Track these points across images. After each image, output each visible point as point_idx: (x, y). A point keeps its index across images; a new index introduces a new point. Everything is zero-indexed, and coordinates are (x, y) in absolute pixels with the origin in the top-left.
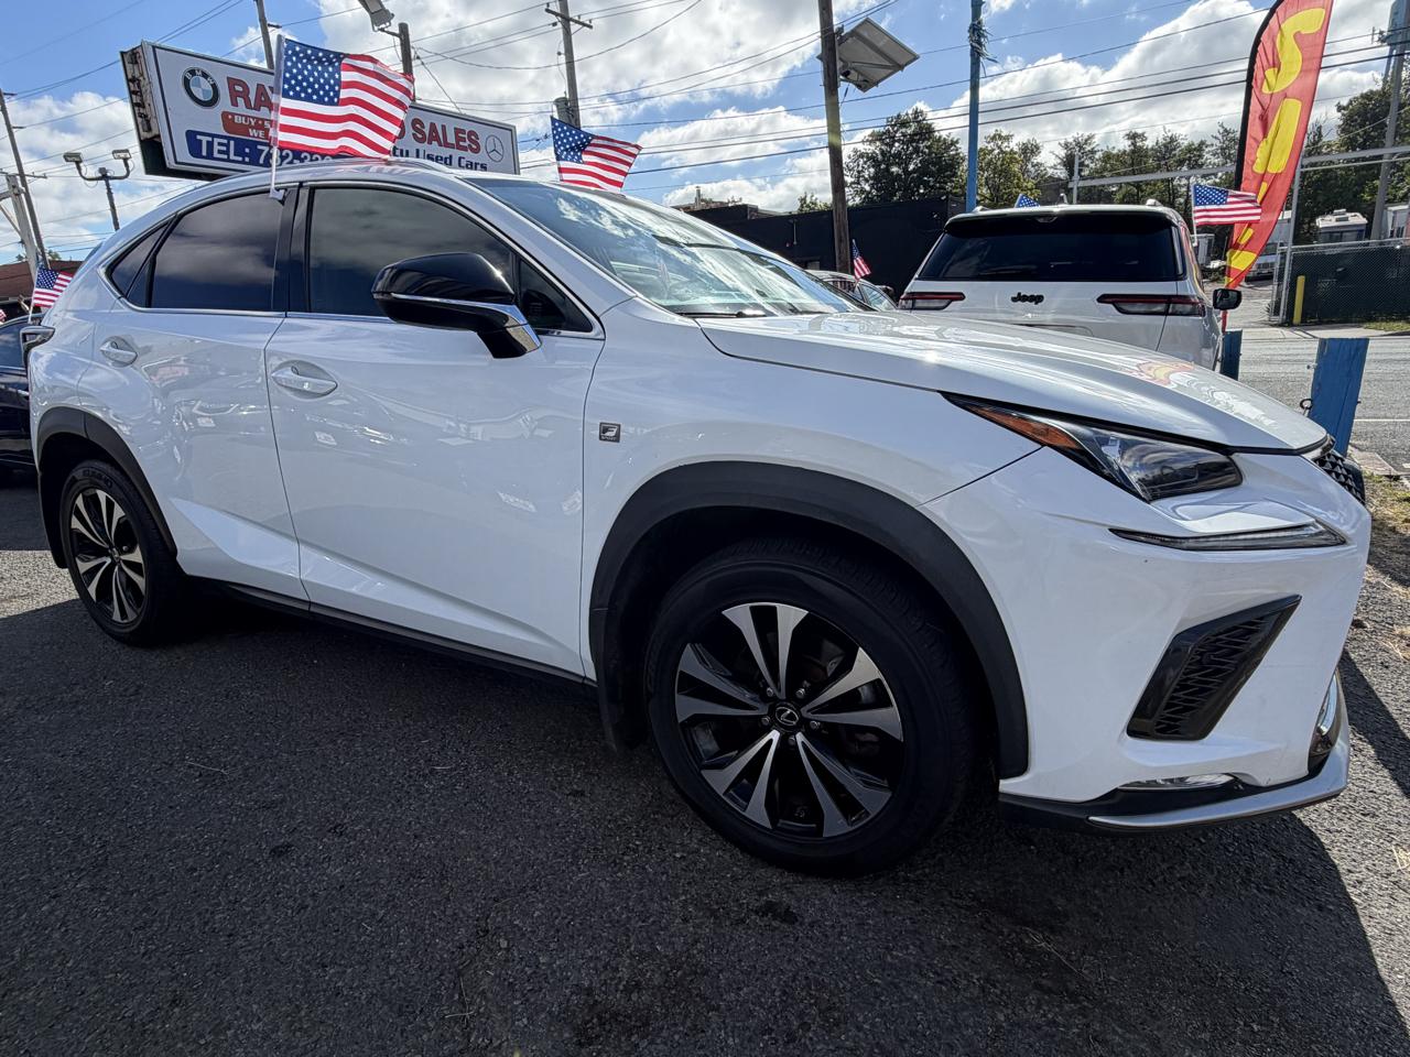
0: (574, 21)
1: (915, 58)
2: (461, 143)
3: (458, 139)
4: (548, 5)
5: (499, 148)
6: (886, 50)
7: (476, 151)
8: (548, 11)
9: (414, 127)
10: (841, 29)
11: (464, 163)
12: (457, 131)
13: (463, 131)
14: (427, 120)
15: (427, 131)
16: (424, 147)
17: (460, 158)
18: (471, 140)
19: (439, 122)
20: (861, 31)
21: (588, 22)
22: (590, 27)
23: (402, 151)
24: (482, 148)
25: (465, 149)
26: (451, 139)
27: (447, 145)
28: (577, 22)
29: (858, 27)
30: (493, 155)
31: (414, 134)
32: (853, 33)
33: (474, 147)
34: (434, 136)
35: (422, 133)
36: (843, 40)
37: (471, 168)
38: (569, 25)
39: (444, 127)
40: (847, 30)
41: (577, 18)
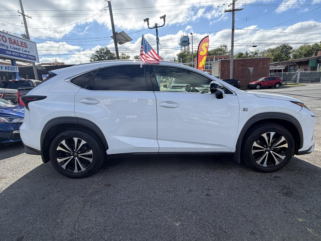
0: (26, 16)
1: (132, 40)
2: (22, 45)
3: (22, 44)
4: (18, 11)
5: (32, 47)
6: (126, 37)
7: (27, 48)
8: (18, 12)
9: (9, 40)
10: (117, 32)
11: (23, 50)
12: (21, 42)
13: (23, 42)
14: (13, 38)
15: (13, 41)
16: (12, 45)
17: (22, 49)
18: (24, 44)
19: (16, 39)
20: (121, 33)
21: (30, 17)
22: (31, 18)
23: (6, 46)
24: (28, 47)
25: (23, 47)
26: (20, 44)
27: (19, 45)
28: (27, 16)
29: (121, 32)
30: (31, 49)
31: (9, 42)
32: (120, 33)
33: (26, 47)
34: (15, 43)
35: (12, 42)
36: (117, 34)
37: (26, 52)
38: (25, 17)
39: (17, 41)
40: (118, 33)
41: (27, 15)
